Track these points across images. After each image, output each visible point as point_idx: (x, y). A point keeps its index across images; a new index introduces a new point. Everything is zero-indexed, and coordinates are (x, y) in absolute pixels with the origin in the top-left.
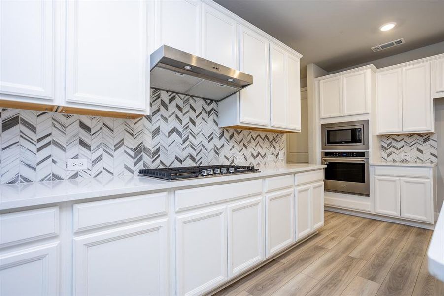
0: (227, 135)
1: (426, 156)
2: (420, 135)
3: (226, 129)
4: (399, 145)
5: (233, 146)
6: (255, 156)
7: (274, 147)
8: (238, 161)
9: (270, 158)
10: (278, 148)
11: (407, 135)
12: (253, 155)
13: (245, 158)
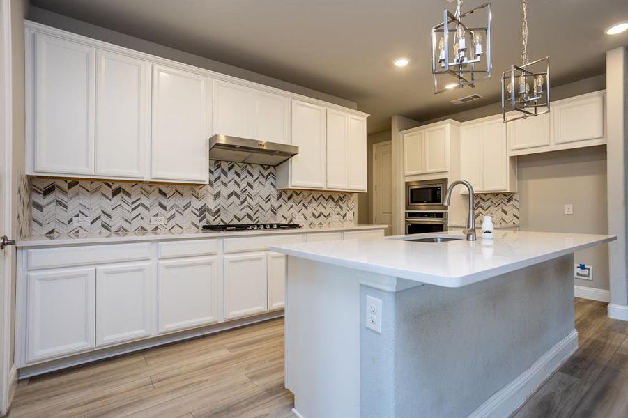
0: (285, 197)
1: (510, 217)
2: (504, 194)
3: (285, 191)
4: (486, 205)
5: (292, 207)
6: (317, 215)
7: (341, 208)
8: (297, 220)
9: (335, 218)
10: (345, 208)
11: (493, 194)
12: (314, 215)
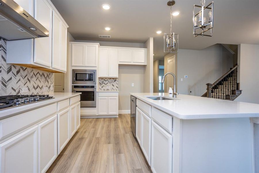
0: (14, 70)
1: (115, 88)
2: (113, 79)
3: (14, 65)
4: (106, 82)
5: (20, 80)
6: (36, 87)
7: (48, 82)
8: (23, 91)
9: (45, 89)
10: (50, 82)
11: (109, 78)
12: (34, 87)
13: (29, 89)
